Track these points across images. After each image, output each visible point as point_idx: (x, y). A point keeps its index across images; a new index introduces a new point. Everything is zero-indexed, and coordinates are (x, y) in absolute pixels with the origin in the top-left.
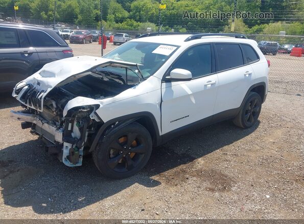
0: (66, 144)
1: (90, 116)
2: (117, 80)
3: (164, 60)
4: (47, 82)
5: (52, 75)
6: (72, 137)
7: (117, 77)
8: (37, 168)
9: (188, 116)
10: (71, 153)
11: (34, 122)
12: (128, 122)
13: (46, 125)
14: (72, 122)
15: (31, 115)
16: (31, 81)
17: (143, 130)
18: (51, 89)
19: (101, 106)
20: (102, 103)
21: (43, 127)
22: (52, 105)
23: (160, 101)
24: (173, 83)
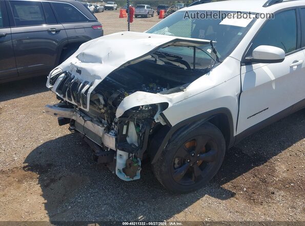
0: (119, 152)
1: (155, 118)
2: (177, 64)
3: (240, 34)
4: (93, 71)
5: (95, 59)
6: (128, 143)
7: (175, 59)
8: (81, 176)
9: (268, 108)
10: (128, 165)
11: (74, 118)
12: (199, 122)
13: (89, 123)
14: (128, 125)
15: (70, 110)
16: (68, 67)
17: (217, 132)
18: (101, 81)
19: (170, 105)
20: (171, 100)
21: (85, 125)
22: (98, 100)
23: (239, 92)
24: (255, 66)
